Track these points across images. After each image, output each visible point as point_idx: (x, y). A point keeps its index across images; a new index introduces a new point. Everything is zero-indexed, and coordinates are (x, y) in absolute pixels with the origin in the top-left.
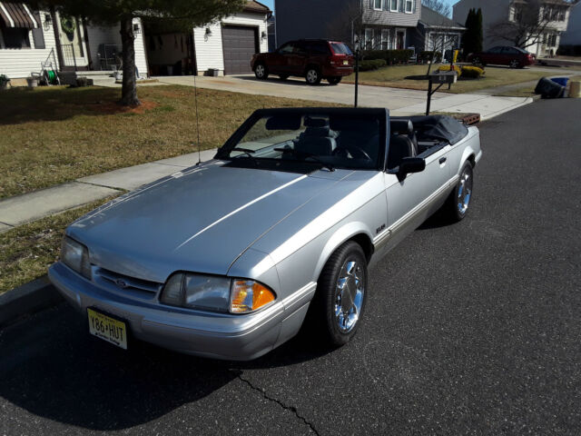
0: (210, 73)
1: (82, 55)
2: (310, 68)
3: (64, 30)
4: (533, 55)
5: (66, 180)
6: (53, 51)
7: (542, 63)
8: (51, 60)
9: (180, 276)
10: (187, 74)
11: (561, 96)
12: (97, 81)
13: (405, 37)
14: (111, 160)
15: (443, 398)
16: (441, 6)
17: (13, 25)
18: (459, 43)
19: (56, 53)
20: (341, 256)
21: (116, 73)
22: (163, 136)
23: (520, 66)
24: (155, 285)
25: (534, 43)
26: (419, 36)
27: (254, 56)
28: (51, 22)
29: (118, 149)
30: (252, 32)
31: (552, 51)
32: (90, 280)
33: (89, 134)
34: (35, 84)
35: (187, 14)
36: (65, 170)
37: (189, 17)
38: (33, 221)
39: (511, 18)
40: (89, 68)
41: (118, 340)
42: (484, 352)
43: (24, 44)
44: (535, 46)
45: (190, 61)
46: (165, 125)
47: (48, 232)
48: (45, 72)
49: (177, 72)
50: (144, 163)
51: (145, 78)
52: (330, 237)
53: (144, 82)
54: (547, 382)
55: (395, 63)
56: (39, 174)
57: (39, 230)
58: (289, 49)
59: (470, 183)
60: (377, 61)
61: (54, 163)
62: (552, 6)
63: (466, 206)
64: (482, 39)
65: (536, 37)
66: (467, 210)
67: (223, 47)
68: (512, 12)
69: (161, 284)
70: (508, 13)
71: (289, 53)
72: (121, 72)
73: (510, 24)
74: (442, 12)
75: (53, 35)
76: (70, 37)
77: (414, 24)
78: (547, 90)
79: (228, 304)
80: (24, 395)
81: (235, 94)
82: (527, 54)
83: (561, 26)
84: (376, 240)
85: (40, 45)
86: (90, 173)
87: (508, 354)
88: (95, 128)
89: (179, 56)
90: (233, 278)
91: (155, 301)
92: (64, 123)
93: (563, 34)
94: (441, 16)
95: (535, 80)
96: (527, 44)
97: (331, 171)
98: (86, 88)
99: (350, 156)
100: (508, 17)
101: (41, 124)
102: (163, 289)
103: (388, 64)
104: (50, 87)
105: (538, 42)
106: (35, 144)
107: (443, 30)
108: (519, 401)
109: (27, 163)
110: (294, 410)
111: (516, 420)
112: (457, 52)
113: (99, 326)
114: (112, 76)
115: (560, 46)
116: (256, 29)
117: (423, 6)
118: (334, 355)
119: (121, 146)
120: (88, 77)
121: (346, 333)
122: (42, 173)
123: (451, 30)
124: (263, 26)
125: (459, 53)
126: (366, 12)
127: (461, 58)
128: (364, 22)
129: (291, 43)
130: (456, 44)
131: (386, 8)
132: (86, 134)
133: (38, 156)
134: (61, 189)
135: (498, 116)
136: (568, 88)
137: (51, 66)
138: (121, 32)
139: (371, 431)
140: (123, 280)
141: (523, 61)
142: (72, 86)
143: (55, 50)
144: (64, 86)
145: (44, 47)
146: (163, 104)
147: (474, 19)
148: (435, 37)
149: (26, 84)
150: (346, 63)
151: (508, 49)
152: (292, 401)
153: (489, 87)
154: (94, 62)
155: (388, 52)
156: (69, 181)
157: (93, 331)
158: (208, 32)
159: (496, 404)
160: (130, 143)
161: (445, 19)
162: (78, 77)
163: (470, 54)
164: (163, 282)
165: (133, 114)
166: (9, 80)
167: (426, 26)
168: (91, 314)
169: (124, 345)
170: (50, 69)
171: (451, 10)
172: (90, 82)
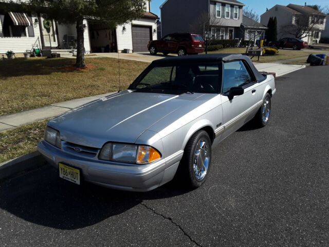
0: (125, 51)
1: (55, 41)
2: (180, 48)
3: (45, 27)
4: (306, 43)
5: (45, 104)
6: (38, 38)
7: (311, 47)
8: (37, 43)
9: (110, 144)
10: (112, 52)
11: (322, 64)
12: (62, 55)
13: (233, 33)
14: (70, 95)
15: (252, 214)
16: (254, 16)
17: (17, 24)
18: (264, 35)
19: (40, 40)
20: (197, 137)
21: (73, 51)
22: (99, 83)
23: (298, 49)
24: (96, 149)
25: (306, 36)
26: (242, 32)
27: (149, 42)
28: (38, 23)
29: (74, 89)
30: (148, 29)
31: (316, 41)
32: (60, 149)
33: (58, 82)
34: (28, 56)
35: (113, 18)
36: (45, 100)
37: (114, 19)
38: (28, 124)
39: (293, 22)
40: (58, 48)
41: (75, 180)
42: (276, 192)
43: (23, 34)
44: (307, 38)
45: (114, 45)
46: (100, 77)
47: (36, 130)
48: (34, 50)
49: (107, 51)
50: (88, 96)
51: (89, 53)
52: (191, 126)
53: (88, 56)
54: (311, 207)
55: (228, 47)
56: (31, 101)
57: (30, 129)
58: (169, 38)
59: (269, 106)
60: (218, 46)
61: (38, 96)
62: (316, 16)
63: (267, 119)
64: (277, 34)
65: (307, 33)
66: (268, 121)
67: (132, 37)
68: (294, 19)
69: (99, 149)
70: (292, 19)
71: (169, 40)
72: (76, 50)
73: (293, 25)
74: (254, 19)
75: (39, 30)
76: (48, 31)
77: (239, 25)
78: (314, 61)
79: (135, 159)
80: (23, 211)
81: (139, 62)
82: (302, 42)
83: (322, 27)
84: (216, 131)
85: (32, 35)
86: (59, 101)
87: (289, 193)
88: (61, 78)
89: (108, 42)
90: (138, 145)
91: (96, 158)
92: (44, 76)
93: (322, 31)
94: (254, 21)
95: (306, 56)
96: (302, 36)
97: (192, 94)
98: (56, 58)
99: (202, 87)
100: (292, 21)
101: (31, 76)
102: (100, 152)
103: (224, 47)
104: (36, 58)
105: (309, 36)
106: (28, 86)
107: (255, 29)
108: (295, 216)
109: (24, 96)
110: (170, 219)
111: (293, 225)
112: (263, 41)
113: (65, 173)
114: (71, 52)
115: (321, 39)
116: (150, 27)
117: (243, 16)
118: (193, 192)
119: (75, 88)
120: (58, 53)
121: (199, 181)
122: (32, 101)
123: (259, 29)
124: (154, 26)
125: (264, 42)
126: (212, 18)
127: (265, 44)
128: (211, 24)
129: (170, 35)
130: (262, 37)
131: (223, 16)
132: (57, 82)
133: (30, 92)
134: (43, 109)
135: (286, 75)
136: (325, 60)
137: (37, 46)
138: (77, 27)
139: (213, 230)
140: (79, 148)
141: (300, 46)
142: (48, 57)
143: (40, 38)
144: (44, 58)
145: (34, 36)
146: (99, 67)
147: (272, 23)
148: (250, 32)
149: (23, 56)
150: (200, 46)
151: (291, 39)
152: (169, 214)
153: (280, 60)
154: (61, 44)
155: (224, 41)
156: (47, 105)
157: (61, 176)
158: (124, 29)
159: (282, 217)
160: (81, 86)
161: (256, 23)
162: (52, 52)
163: (270, 42)
164: (101, 148)
165: (82, 72)
166: (14, 54)
167: (245, 27)
168: (61, 166)
169: (78, 182)
170: (37, 48)
171: (259, 18)
172: (59, 55)
